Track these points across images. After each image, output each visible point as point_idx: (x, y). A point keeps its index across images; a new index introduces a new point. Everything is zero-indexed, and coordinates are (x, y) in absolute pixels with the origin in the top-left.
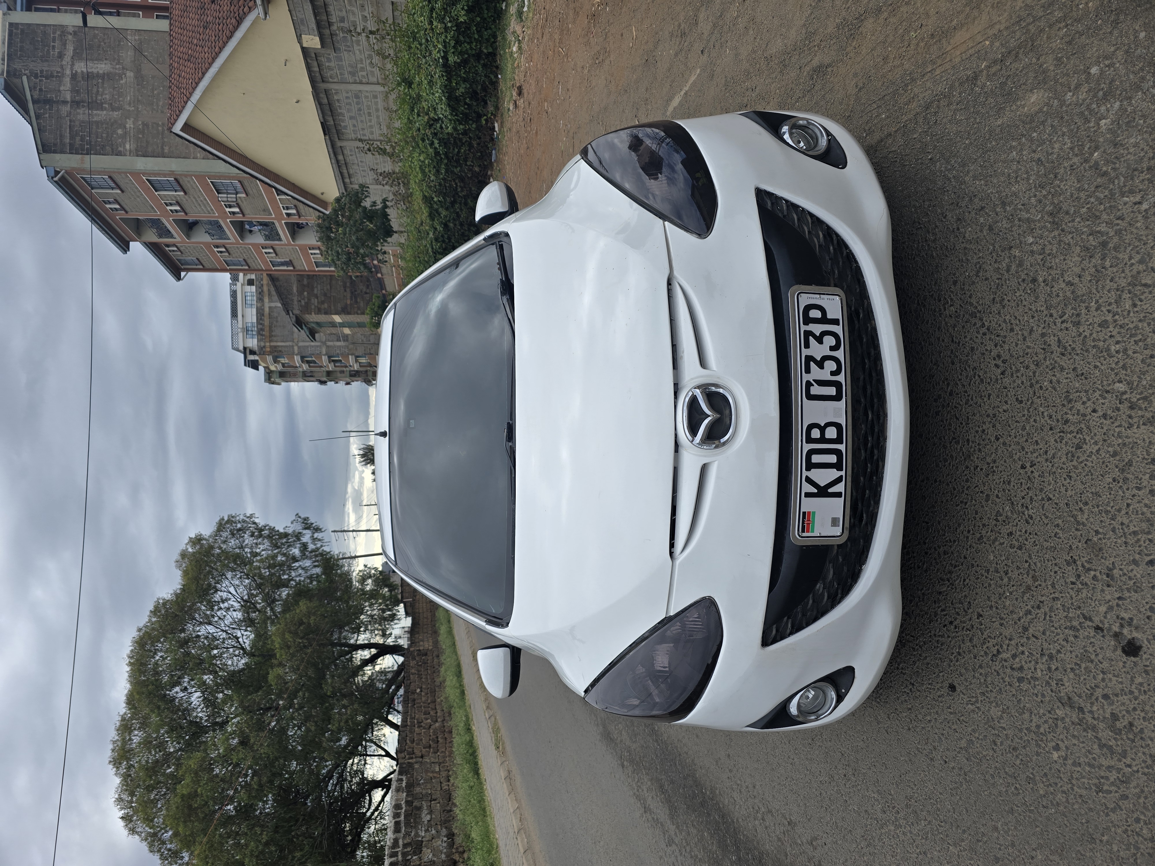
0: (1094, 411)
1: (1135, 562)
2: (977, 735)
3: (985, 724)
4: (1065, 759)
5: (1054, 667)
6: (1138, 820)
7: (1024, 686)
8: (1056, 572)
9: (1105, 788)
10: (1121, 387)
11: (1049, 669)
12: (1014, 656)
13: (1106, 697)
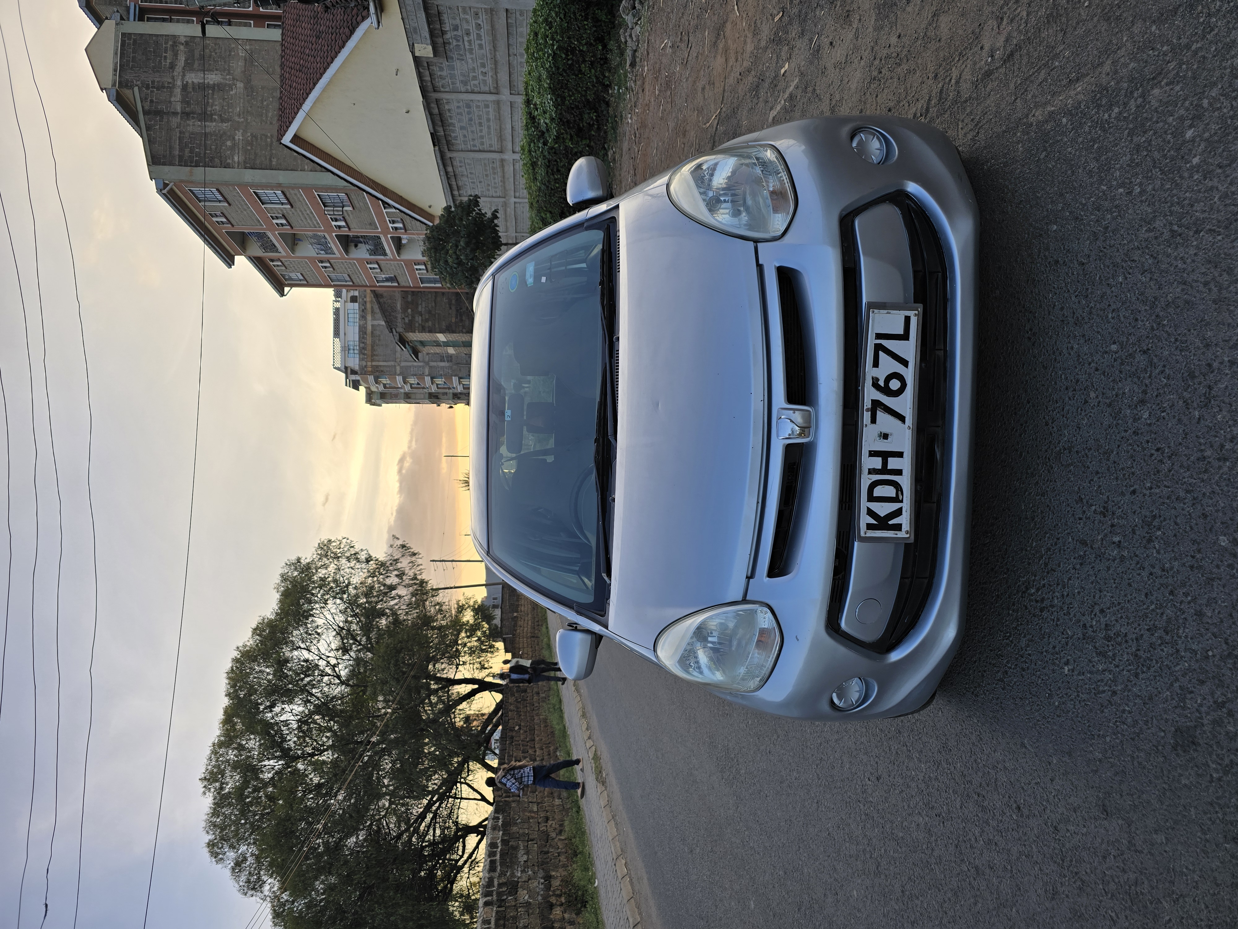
0: (1097, 370)
1: (1123, 494)
2: (1010, 665)
3: (1016, 654)
4: (1073, 671)
5: (1065, 594)
6: (1124, 711)
7: (1045, 614)
8: (1068, 511)
9: (1101, 689)
10: (1114, 347)
11: (1063, 595)
12: (1038, 590)
13: (1102, 611)
